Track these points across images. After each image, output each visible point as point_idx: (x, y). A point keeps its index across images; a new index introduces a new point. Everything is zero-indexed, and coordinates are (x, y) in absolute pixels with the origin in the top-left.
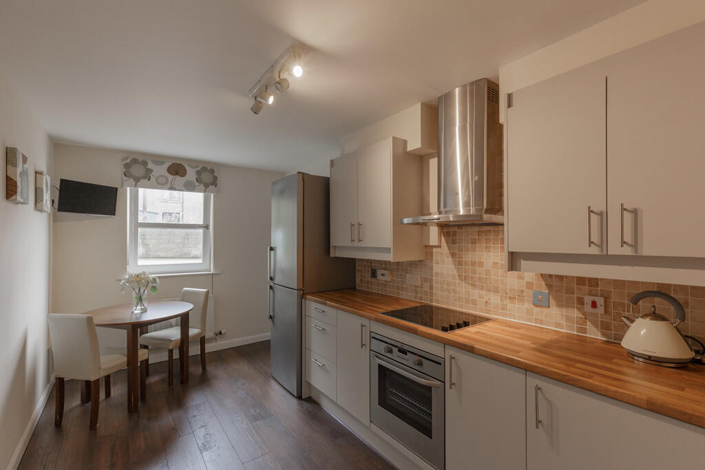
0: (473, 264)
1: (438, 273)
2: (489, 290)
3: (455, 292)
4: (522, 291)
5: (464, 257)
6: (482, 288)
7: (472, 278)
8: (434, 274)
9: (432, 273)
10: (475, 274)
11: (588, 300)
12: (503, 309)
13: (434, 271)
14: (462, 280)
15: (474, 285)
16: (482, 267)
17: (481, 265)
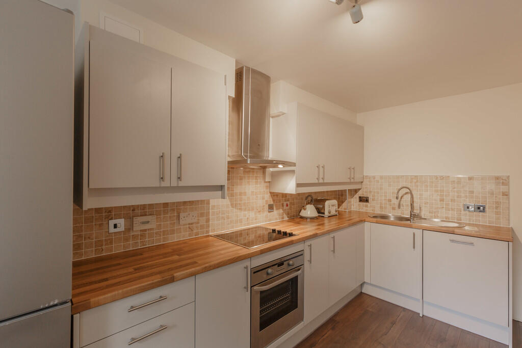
0: (241, 194)
1: (214, 206)
2: (249, 210)
3: (228, 218)
4: (264, 206)
5: (235, 189)
6: (245, 210)
7: (240, 204)
8: (210, 208)
9: (209, 207)
10: (241, 201)
11: (285, 204)
12: (256, 219)
13: (210, 205)
14: (233, 207)
15: (241, 209)
16: (246, 195)
17: (245, 194)
